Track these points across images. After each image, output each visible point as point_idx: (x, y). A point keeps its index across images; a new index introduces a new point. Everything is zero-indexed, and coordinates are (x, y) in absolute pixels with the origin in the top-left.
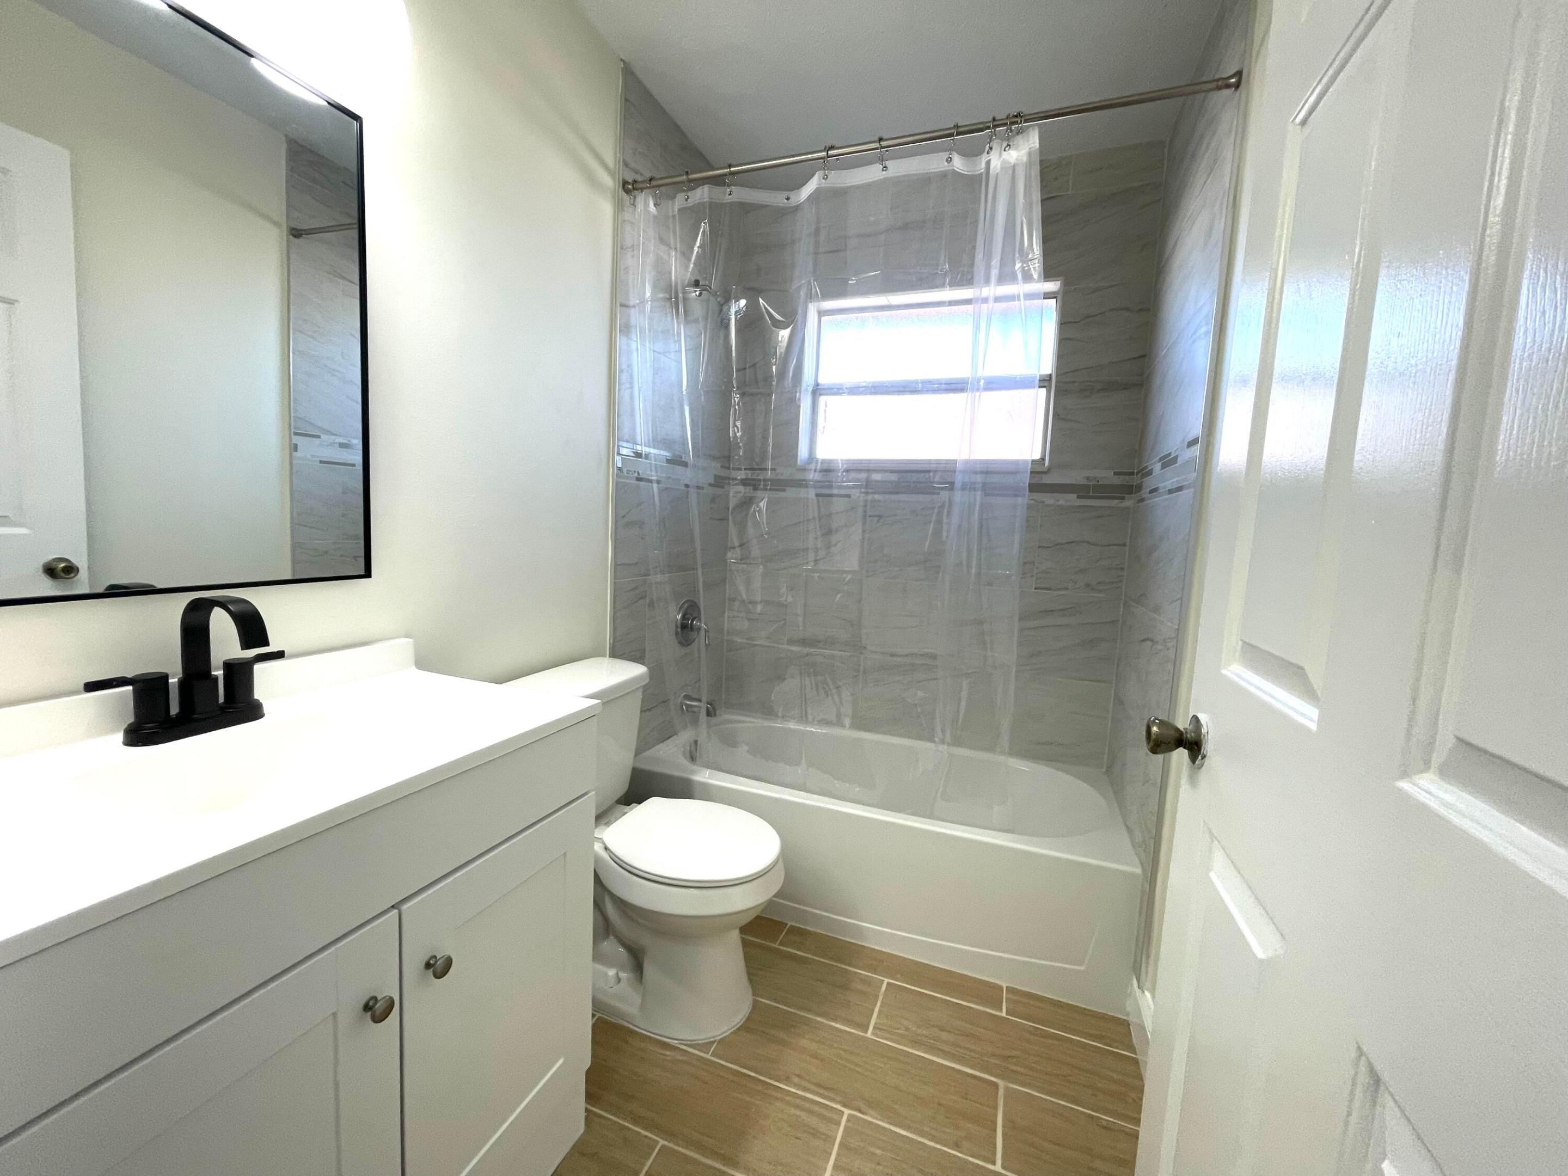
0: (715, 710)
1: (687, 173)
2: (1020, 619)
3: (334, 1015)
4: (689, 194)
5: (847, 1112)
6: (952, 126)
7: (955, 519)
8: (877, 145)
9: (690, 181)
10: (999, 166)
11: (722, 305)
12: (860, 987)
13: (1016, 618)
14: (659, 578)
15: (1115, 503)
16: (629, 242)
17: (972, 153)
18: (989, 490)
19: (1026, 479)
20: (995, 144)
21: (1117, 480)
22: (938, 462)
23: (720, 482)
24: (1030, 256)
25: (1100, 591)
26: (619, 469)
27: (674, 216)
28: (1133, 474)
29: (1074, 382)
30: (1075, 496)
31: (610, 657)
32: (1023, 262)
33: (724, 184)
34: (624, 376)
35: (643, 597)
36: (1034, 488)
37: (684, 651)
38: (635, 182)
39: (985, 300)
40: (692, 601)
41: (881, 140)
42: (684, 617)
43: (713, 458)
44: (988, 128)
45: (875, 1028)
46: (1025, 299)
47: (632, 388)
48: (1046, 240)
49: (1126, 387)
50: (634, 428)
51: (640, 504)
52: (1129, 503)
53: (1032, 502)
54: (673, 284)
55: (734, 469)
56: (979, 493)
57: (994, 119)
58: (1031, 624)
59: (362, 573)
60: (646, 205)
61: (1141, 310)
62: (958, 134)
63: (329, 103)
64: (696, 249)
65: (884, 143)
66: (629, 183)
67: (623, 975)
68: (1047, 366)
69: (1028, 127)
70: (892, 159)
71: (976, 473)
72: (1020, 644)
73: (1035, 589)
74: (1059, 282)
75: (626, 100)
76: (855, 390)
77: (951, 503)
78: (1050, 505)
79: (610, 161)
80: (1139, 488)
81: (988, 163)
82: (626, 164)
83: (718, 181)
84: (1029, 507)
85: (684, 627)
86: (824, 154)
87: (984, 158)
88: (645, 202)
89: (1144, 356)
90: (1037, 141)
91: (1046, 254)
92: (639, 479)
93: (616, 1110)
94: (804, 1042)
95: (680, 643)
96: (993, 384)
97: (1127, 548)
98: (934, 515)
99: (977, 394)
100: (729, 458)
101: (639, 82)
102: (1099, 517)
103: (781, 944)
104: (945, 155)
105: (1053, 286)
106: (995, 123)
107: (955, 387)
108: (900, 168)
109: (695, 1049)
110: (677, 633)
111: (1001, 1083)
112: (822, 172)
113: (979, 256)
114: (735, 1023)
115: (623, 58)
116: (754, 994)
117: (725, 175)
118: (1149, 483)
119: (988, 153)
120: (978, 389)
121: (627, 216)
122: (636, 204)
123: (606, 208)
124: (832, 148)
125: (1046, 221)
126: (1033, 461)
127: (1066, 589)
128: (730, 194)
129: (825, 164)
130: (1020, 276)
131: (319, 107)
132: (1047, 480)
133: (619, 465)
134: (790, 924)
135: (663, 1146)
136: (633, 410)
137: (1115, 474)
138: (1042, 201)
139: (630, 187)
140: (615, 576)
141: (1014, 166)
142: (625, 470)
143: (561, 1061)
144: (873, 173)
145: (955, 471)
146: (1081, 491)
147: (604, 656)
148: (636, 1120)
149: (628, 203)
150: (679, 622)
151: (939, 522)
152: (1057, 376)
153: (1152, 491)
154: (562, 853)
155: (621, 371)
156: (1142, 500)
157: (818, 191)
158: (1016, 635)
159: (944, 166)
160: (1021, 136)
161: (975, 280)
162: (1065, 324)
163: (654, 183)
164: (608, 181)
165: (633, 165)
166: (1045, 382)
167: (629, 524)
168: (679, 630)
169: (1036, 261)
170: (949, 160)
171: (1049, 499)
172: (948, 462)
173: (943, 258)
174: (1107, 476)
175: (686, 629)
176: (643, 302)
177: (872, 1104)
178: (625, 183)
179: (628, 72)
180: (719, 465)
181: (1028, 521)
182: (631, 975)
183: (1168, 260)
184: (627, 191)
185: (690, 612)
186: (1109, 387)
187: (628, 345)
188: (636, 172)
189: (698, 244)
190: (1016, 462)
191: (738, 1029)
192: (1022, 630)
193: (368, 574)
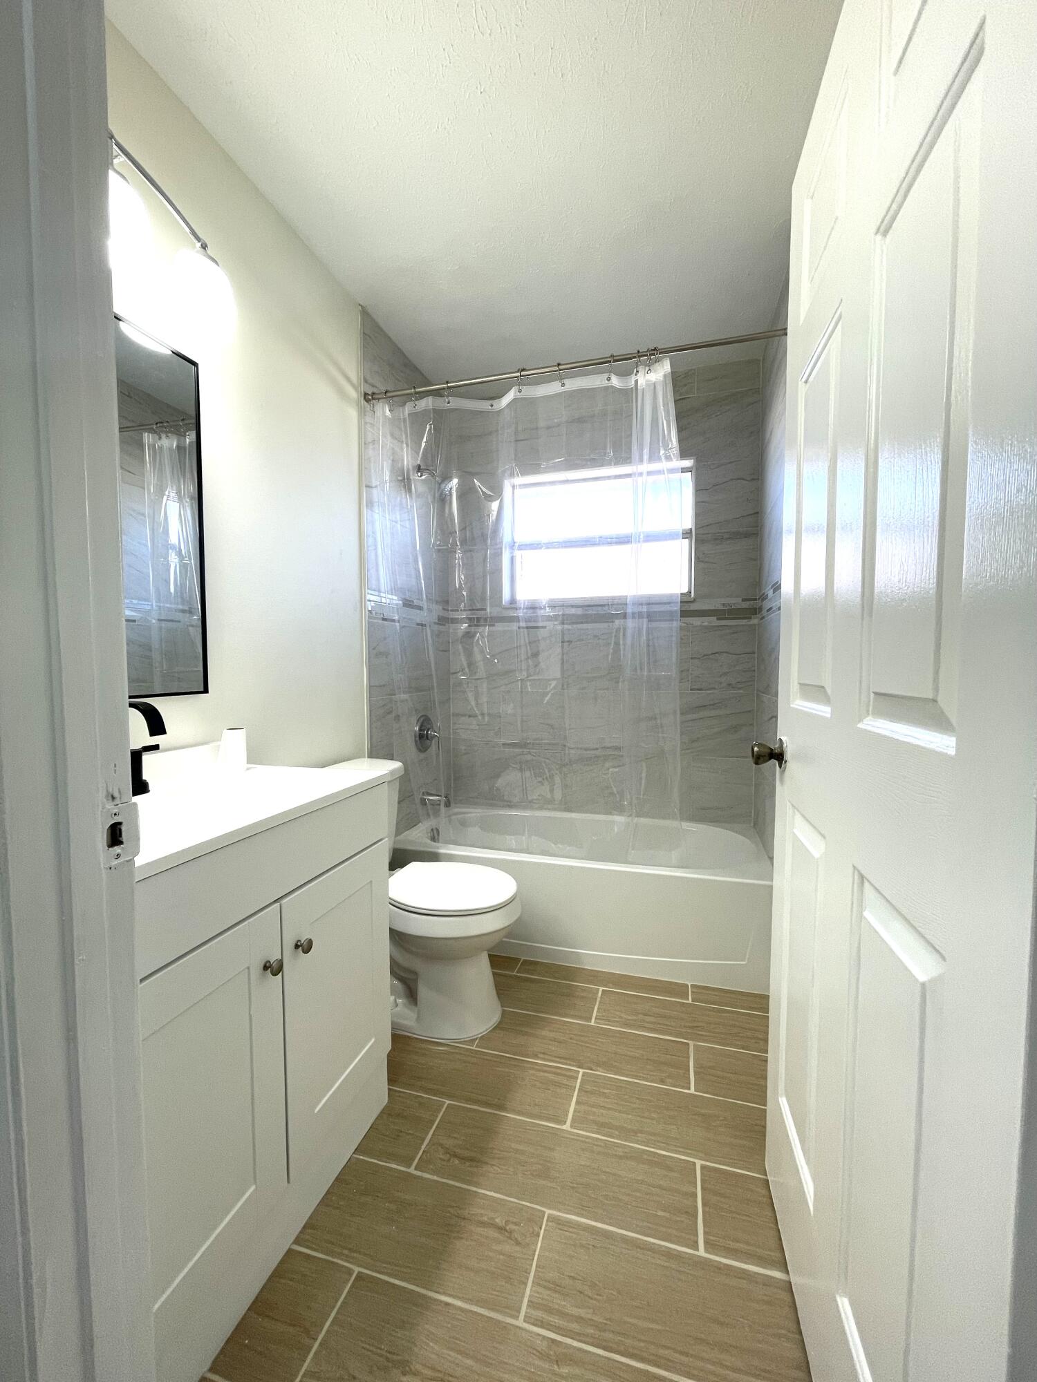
0: (450, 803)
1: (414, 388)
2: (682, 714)
3: (248, 968)
4: (416, 402)
5: (581, 1071)
6: (610, 355)
7: (629, 641)
8: (556, 368)
9: (416, 393)
10: (644, 384)
11: (440, 484)
12: (584, 994)
13: (678, 712)
14: (404, 696)
15: (744, 622)
16: (370, 439)
17: (625, 374)
18: (650, 617)
19: (677, 608)
20: (641, 369)
21: (745, 605)
22: (613, 598)
23: (442, 621)
24: (670, 446)
25: (740, 689)
26: (370, 612)
27: (405, 420)
28: (755, 599)
29: (708, 534)
30: (715, 618)
31: (368, 757)
32: (665, 450)
33: (442, 396)
34: (371, 540)
35: (390, 713)
36: (684, 614)
37: (422, 756)
38: (373, 394)
39: (641, 474)
40: (425, 716)
41: (559, 365)
42: (420, 730)
43: (437, 602)
44: (635, 357)
45: (596, 1019)
46: (668, 473)
47: (376, 549)
48: (680, 430)
49: (747, 535)
50: (378, 580)
51: (385, 639)
52: (755, 621)
53: (683, 624)
54: (405, 468)
55: (452, 611)
56: (645, 620)
57: (639, 352)
58: (690, 717)
59: (202, 690)
60: (384, 412)
61: (753, 479)
62: (614, 361)
63: (173, 352)
64: (423, 444)
65: (561, 367)
66: (369, 395)
67: (400, 1001)
68: (688, 522)
69: (664, 357)
70: (567, 378)
71: (641, 604)
72: (682, 733)
73: (691, 690)
74: (692, 460)
75: (364, 333)
76: (550, 546)
77: (625, 629)
78: (697, 626)
79: (354, 378)
80: (761, 609)
81: (636, 382)
82: (366, 381)
83: (437, 393)
84: (681, 629)
85: (421, 736)
86: (518, 374)
87: (633, 378)
88: (383, 410)
89: (758, 513)
90: (669, 367)
91: (680, 441)
92: (384, 619)
93: (411, 1087)
94: (544, 1033)
95: (420, 750)
96: (650, 538)
97: (756, 655)
98: (613, 638)
99: (639, 545)
100: (447, 602)
101: (373, 320)
102: (733, 633)
103: (517, 972)
104: (606, 375)
105: (688, 463)
106: (640, 354)
107: (624, 540)
108: (573, 384)
109: (463, 1044)
110: (416, 741)
111: (691, 1043)
112: (518, 387)
113: (635, 448)
114: (490, 1025)
115: (361, 303)
116: (502, 1006)
117: (444, 389)
118: (767, 605)
119: (636, 375)
120: (639, 542)
121: (368, 419)
122: (375, 410)
123: (353, 413)
124: (523, 370)
125: (679, 416)
126: (682, 594)
127: (714, 688)
128: (448, 403)
129: (521, 381)
130: (663, 458)
131: (166, 356)
132: (694, 607)
133: (370, 609)
134: (523, 958)
135: (449, 1104)
136: (377, 565)
137: (743, 600)
138: (675, 401)
139: (369, 398)
140: (371, 695)
141: (654, 384)
142: (374, 612)
143: (373, 1040)
144: (554, 388)
145: (626, 604)
146: (719, 614)
147: (364, 757)
148: (427, 1091)
149: (368, 409)
150: (418, 735)
151: (617, 644)
152: (696, 529)
153: (768, 610)
154: (368, 881)
155: (368, 536)
156: (763, 618)
157: (514, 400)
158: (679, 727)
159: (605, 383)
160: (657, 364)
161: (633, 461)
162: (699, 490)
163: (388, 394)
164: (353, 394)
165: (370, 380)
166: (687, 534)
167: (379, 654)
168: (418, 739)
169: (674, 449)
170: (609, 379)
171: (697, 621)
172: (620, 598)
173: (608, 448)
174: (736, 602)
175: (423, 738)
176: (383, 482)
177: (599, 1064)
178: (366, 394)
179: (365, 313)
180: (441, 607)
181: (682, 639)
182: (405, 1001)
183: (769, 442)
184: (367, 401)
185: (425, 723)
186: (736, 536)
187: (372, 516)
188: (373, 386)
189: (425, 440)
190: (671, 595)
191: (494, 1029)
192: (682, 722)
193: (206, 691)
